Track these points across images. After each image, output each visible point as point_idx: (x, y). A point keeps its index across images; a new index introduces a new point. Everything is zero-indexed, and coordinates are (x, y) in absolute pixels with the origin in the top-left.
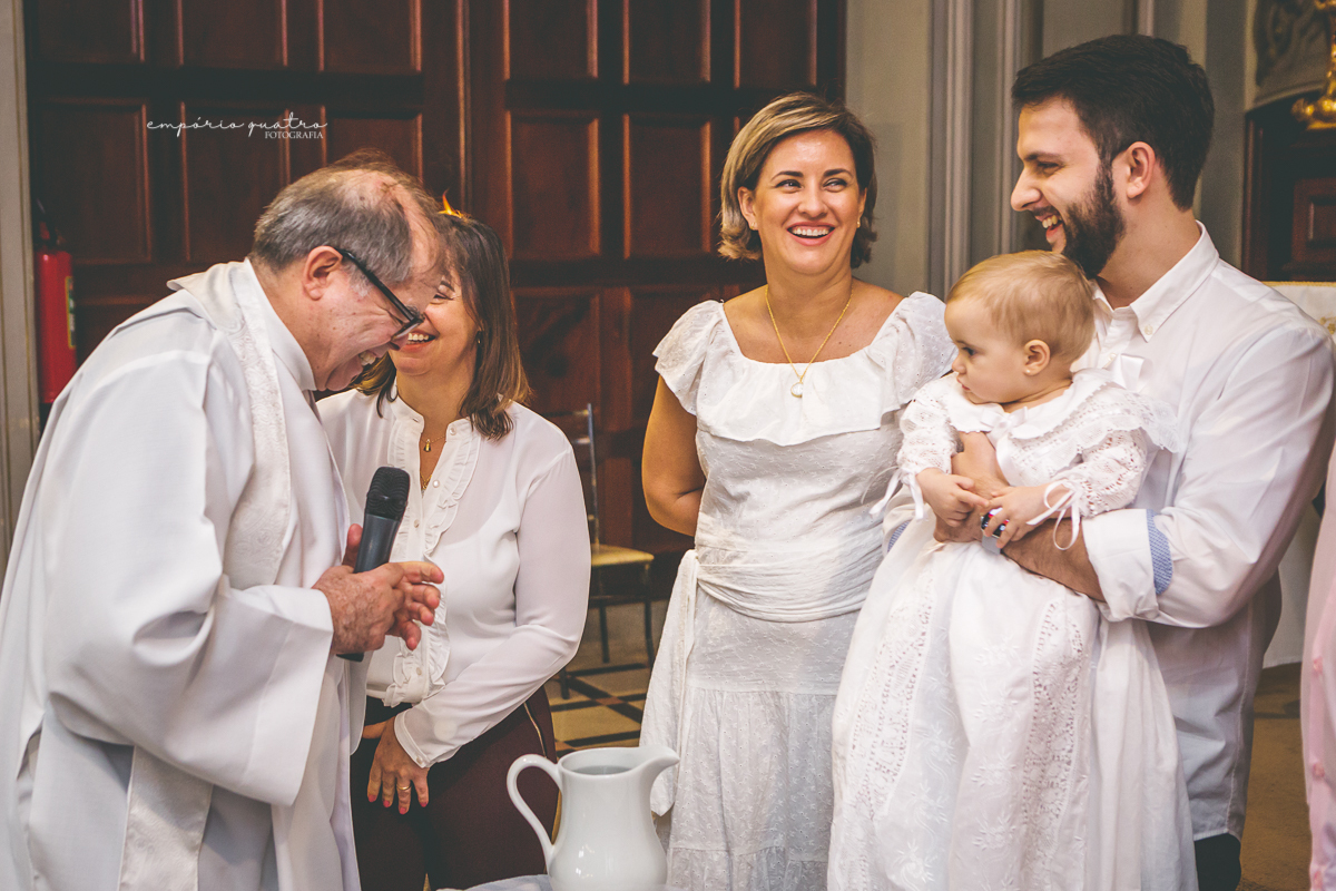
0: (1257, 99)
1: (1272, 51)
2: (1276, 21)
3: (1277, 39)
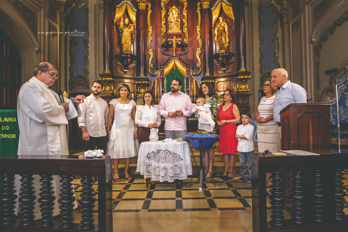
2: (72, 84)
3: (72, 86)
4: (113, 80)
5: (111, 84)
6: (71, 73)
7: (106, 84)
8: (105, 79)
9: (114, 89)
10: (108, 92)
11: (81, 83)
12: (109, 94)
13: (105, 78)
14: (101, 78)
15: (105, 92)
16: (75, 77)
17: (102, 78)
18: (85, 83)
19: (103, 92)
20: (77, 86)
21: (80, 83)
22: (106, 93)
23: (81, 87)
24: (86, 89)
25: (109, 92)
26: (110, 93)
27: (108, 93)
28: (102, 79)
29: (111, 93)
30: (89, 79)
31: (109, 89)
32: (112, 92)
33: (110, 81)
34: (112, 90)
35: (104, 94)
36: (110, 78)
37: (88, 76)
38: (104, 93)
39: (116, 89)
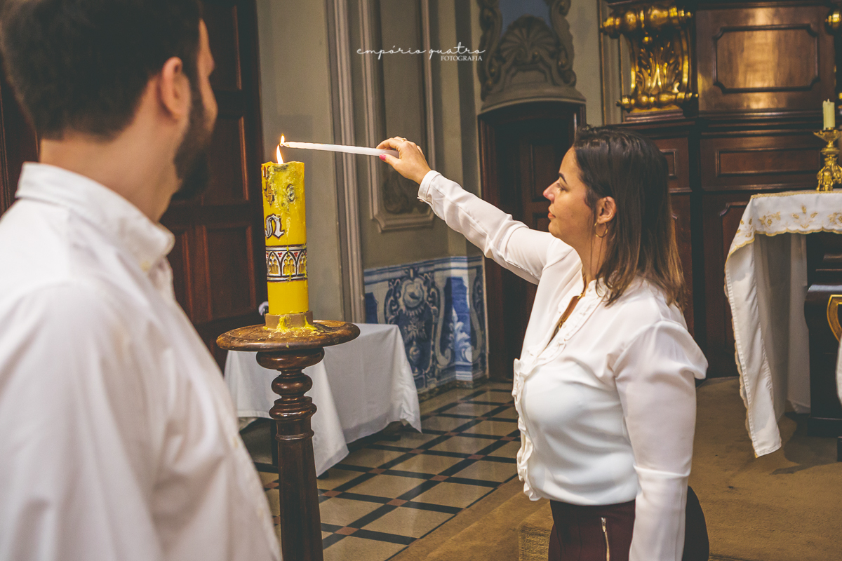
0: (483, 109)
1: (490, 82)
2: (491, 65)
3: (492, 75)
4: (684, 22)
5: (677, 44)
6: (488, 13)
7: (649, 47)
8: (638, 22)
9: (693, 78)
10: (658, 96)
11: (534, 57)
12: (667, 109)
13: (636, 12)
14: (615, 15)
15: (644, 99)
16: (504, 29)
17: (623, 17)
18: (552, 55)
19: (630, 98)
20: (513, 75)
21: (530, 58)
22: (648, 105)
23: (533, 75)
24: (555, 84)
25: (664, 98)
26: (670, 103)
27: (658, 104)
28: (624, 23)
29: (676, 102)
30: (572, 31)
31: (662, 76)
32: (681, 95)
33: (665, 32)
34: (685, 80)
35: (636, 111)
36: (668, 9)
37: (565, 14)
38: (639, 105)
39: (706, 74)
